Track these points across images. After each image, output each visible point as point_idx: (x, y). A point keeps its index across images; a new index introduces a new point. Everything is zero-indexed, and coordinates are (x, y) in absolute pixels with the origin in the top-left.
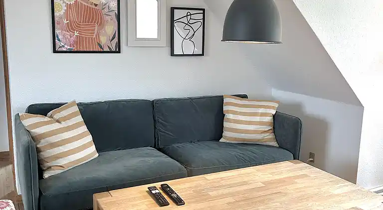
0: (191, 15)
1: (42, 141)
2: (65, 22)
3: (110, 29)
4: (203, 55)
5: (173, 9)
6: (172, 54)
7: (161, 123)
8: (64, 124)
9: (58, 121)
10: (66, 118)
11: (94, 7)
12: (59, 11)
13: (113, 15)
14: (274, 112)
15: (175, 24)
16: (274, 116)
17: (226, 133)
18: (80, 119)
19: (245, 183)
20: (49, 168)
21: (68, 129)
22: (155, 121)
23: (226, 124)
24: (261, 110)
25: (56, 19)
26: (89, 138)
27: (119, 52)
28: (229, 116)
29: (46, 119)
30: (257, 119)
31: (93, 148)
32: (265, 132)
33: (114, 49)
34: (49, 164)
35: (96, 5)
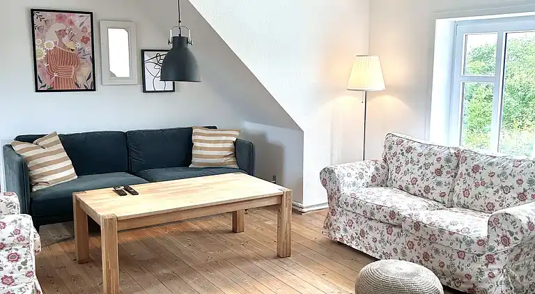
0: (160, 56)
1: (30, 162)
2: (46, 65)
3: (86, 70)
4: (174, 91)
5: (143, 52)
6: (144, 91)
7: (134, 151)
8: (47, 150)
9: (43, 147)
10: (48, 146)
11: (71, 51)
12: (40, 56)
13: (88, 58)
14: (234, 139)
15: (146, 65)
16: (235, 143)
17: (194, 160)
18: (60, 146)
19: (189, 184)
20: (37, 184)
21: (51, 153)
22: (128, 149)
23: (194, 152)
24: (224, 138)
25: (38, 64)
26: (69, 162)
27: (94, 90)
28: (196, 144)
29: (33, 145)
30: (220, 145)
31: (73, 170)
32: (226, 156)
33: (89, 88)
34: (37, 181)
35: (72, 50)
